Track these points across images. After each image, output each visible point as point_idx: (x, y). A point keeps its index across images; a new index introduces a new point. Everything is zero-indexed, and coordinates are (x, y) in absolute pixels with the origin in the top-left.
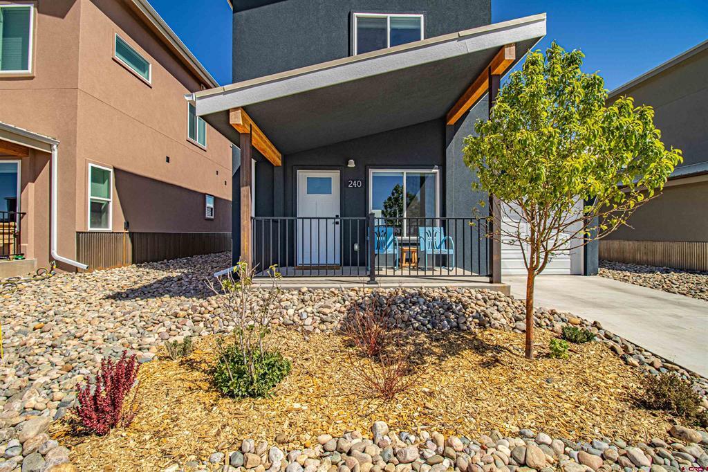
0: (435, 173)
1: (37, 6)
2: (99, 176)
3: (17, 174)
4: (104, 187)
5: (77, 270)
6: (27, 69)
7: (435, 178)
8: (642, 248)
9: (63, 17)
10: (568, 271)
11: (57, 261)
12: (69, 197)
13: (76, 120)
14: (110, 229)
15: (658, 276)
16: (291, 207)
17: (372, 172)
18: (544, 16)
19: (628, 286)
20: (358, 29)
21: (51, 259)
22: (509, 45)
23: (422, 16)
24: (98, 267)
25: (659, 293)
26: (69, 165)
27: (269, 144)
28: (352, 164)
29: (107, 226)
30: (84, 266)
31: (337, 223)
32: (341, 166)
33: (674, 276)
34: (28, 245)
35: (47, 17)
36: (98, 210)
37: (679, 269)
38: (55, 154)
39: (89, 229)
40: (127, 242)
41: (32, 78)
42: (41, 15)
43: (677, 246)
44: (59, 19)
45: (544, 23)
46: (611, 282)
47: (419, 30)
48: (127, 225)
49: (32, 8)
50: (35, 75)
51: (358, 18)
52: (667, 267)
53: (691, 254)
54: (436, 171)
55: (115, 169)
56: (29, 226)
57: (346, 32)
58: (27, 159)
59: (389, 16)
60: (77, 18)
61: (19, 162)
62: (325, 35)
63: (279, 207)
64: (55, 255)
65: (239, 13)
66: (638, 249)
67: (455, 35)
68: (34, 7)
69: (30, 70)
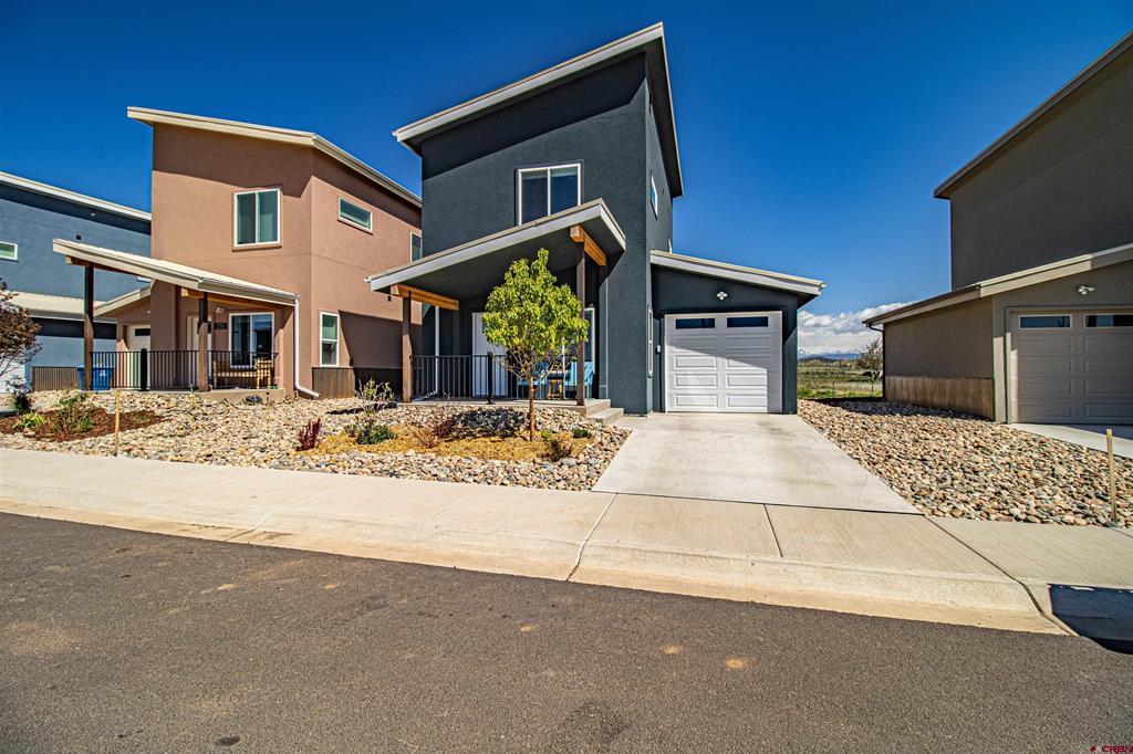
0: (591, 311)
1: (282, 190)
2: (328, 321)
3: (271, 323)
4: (332, 329)
5: (312, 398)
6: (277, 240)
7: (591, 315)
9: (299, 196)
10: (765, 409)
11: (299, 391)
12: (306, 340)
13: (310, 279)
14: (337, 365)
16: (467, 347)
20: (522, 182)
21: (295, 389)
22: (573, 226)
23: (579, 165)
24: (328, 396)
26: (306, 315)
27: (437, 297)
29: (335, 363)
30: (317, 395)
34: (280, 378)
35: (289, 197)
36: (328, 350)
38: (297, 307)
39: (322, 365)
40: (351, 376)
41: (280, 247)
42: (285, 196)
44: (296, 199)
47: (576, 177)
48: (352, 362)
49: (279, 192)
50: (282, 245)
51: (523, 173)
54: (592, 309)
55: (341, 313)
56: (280, 363)
57: (514, 187)
58: (279, 311)
59: (549, 168)
60: (309, 196)
61: (273, 313)
63: (457, 346)
64: (298, 387)
65: (430, 180)
67: (533, 223)
68: (280, 190)
69: (279, 241)
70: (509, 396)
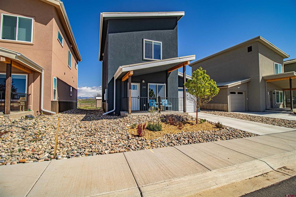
0: (165, 85)
3: (26, 79)
5: (51, 114)
6: (31, 41)
8: (208, 105)
9: (46, 25)
10: (193, 111)
11: (43, 111)
12: (48, 88)
13: (52, 62)
14: (56, 100)
15: (213, 112)
17: (149, 84)
18: (195, 55)
19: (207, 114)
20: (145, 43)
21: (41, 110)
22: (189, 61)
23: (161, 42)
25: (214, 115)
26: (49, 77)
28: (144, 82)
30: (55, 113)
31: (139, 98)
32: (140, 82)
33: (216, 112)
34: (31, 106)
35: (39, 24)
37: (217, 110)
38: (43, 73)
39: (53, 100)
41: (32, 45)
42: (36, 22)
43: (216, 104)
44: (44, 25)
45: (195, 57)
46: (203, 113)
47: (160, 46)
49: (33, 20)
50: (34, 44)
51: (146, 41)
52: (214, 110)
53: (219, 106)
54: (165, 84)
55: (57, 78)
56: (31, 99)
57: (142, 44)
58: (31, 75)
59: (153, 41)
60: (52, 26)
61: (27, 75)
62: (136, 44)
64: (43, 109)
66: (207, 106)
67: (179, 58)
68: (34, 19)
69: (32, 42)
70: (141, 110)
